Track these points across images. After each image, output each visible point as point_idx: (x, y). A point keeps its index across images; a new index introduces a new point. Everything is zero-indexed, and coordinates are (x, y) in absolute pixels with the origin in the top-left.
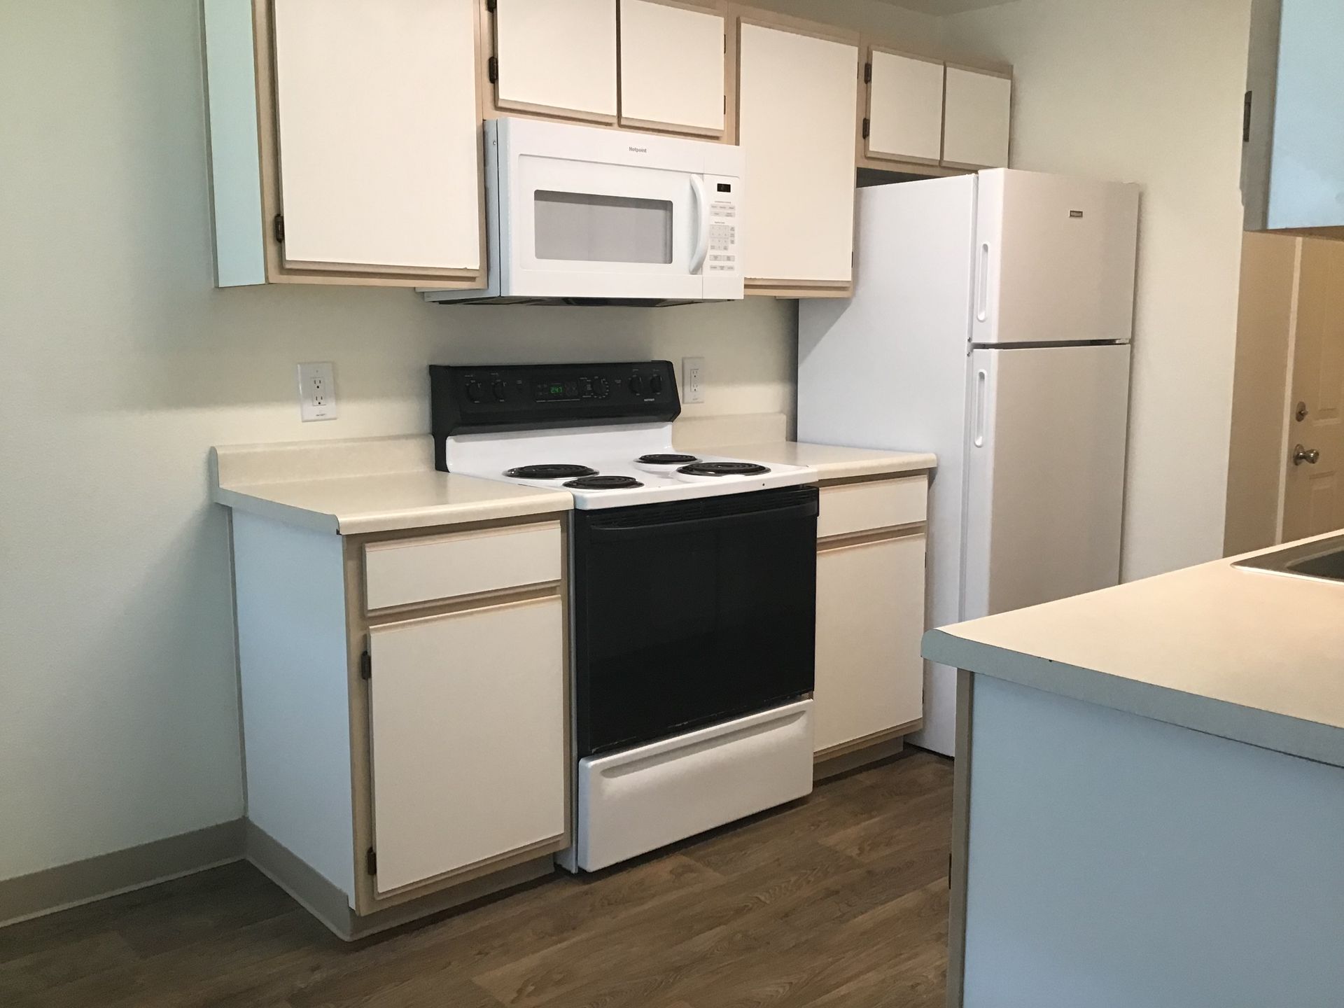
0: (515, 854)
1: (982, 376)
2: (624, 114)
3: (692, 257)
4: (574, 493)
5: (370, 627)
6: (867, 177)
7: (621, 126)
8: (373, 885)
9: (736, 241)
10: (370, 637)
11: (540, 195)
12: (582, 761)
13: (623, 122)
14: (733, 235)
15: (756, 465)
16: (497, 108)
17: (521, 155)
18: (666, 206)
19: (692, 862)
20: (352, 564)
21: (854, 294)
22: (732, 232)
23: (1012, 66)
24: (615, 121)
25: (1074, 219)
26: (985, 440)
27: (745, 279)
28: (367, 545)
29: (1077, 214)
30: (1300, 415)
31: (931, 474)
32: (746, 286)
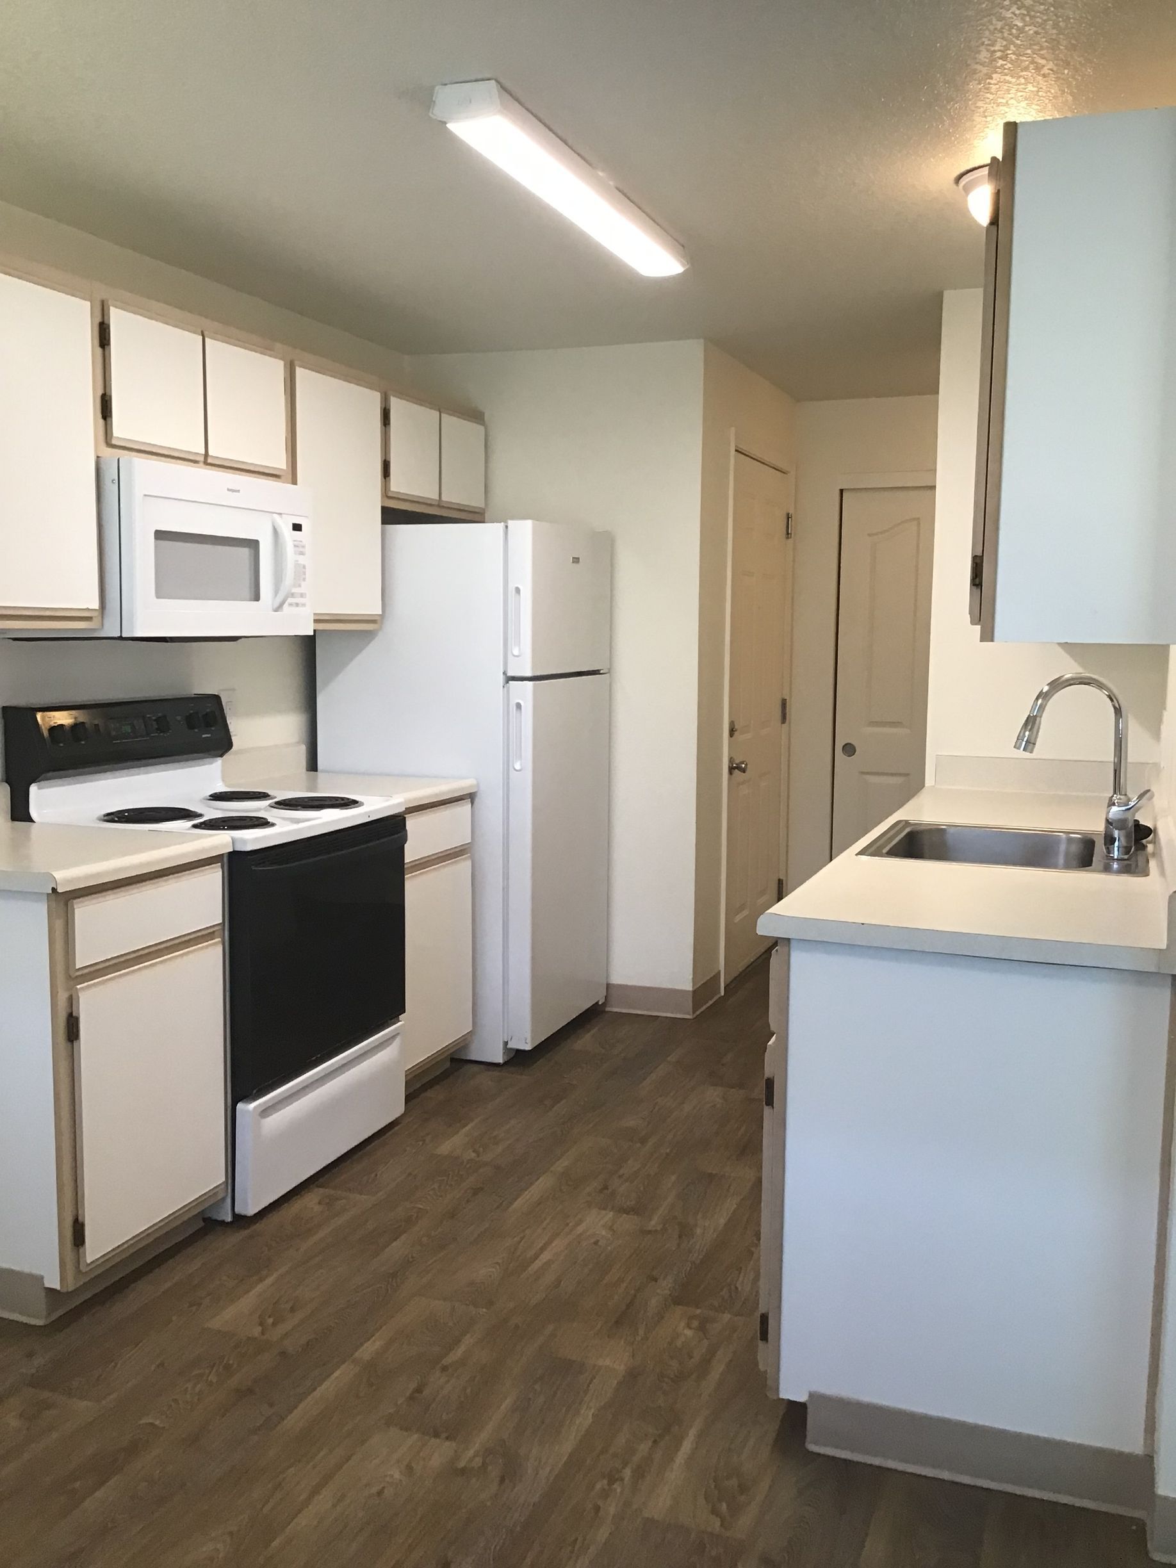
0: (187, 1209)
1: (519, 706)
2: (211, 453)
3: (276, 595)
4: (232, 835)
5: (78, 987)
6: (392, 516)
7: (206, 463)
8: (78, 1259)
9: (307, 580)
10: (78, 997)
11: (160, 535)
12: (240, 1106)
13: (209, 461)
14: (304, 573)
15: (348, 799)
16: (109, 444)
17: (145, 495)
18: (253, 545)
19: (332, 1192)
20: (59, 924)
21: (381, 628)
22: (304, 570)
23: (484, 413)
24: (202, 459)
25: (574, 564)
26: (524, 764)
27: (315, 614)
28: (75, 901)
29: (576, 560)
30: (732, 732)
31: (471, 797)
32: (316, 621)
